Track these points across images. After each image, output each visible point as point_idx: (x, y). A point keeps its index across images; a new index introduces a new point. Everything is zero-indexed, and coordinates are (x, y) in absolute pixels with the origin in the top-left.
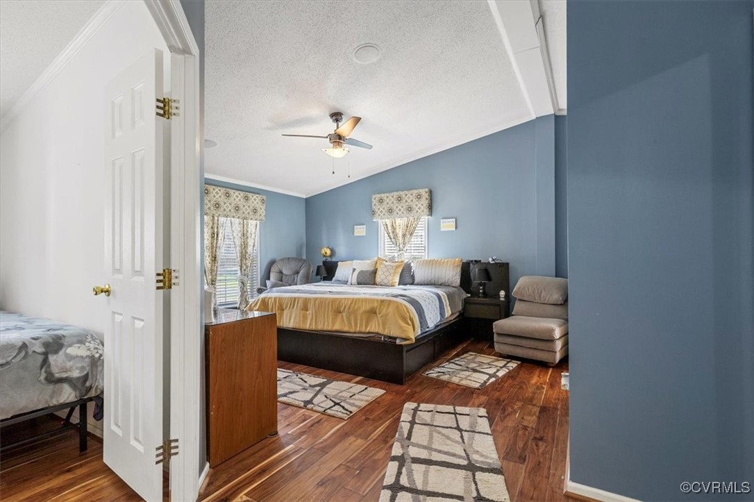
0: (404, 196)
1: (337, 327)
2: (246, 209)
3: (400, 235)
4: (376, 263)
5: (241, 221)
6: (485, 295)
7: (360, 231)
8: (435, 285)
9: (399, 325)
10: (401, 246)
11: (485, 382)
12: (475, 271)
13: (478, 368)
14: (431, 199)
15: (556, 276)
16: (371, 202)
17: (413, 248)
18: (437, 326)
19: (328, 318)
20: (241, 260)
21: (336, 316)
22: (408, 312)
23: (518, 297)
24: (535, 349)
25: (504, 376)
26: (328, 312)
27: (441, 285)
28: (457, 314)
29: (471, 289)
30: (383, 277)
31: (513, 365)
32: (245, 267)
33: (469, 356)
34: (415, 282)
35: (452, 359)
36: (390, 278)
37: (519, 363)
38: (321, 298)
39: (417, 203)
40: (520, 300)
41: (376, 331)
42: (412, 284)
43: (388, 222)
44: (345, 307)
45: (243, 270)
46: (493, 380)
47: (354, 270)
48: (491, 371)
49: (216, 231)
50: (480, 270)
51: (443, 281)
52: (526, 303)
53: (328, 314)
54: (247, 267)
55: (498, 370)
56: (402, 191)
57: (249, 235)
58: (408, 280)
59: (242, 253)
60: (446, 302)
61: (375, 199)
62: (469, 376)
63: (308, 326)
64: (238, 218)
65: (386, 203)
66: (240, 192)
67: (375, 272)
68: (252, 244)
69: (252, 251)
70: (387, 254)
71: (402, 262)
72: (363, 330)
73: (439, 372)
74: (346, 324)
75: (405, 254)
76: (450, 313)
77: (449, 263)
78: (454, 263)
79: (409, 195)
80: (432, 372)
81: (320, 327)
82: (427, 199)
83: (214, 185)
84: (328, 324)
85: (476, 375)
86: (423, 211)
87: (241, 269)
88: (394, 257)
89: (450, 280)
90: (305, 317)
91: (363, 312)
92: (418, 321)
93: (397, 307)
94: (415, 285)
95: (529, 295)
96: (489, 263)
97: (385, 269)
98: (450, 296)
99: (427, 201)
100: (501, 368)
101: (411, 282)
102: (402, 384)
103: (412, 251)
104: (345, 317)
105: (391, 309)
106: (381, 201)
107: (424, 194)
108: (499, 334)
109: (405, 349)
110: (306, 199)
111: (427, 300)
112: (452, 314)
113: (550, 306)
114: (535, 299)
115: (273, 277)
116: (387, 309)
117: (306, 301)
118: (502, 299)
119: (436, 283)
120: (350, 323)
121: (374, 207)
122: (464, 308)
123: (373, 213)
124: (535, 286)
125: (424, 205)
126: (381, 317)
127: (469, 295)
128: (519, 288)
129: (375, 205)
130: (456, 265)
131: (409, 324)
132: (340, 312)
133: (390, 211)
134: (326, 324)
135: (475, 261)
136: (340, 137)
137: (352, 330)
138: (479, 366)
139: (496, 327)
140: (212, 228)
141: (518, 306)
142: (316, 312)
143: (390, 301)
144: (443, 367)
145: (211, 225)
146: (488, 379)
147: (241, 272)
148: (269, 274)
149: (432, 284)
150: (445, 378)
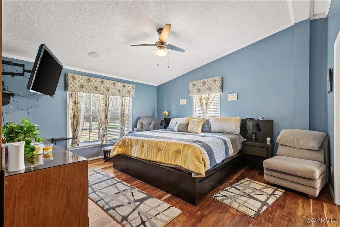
0: (206, 82)
1: (158, 159)
2: (124, 91)
3: (204, 104)
4: (189, 120)
5: (122, 97)
6: (257, 140)
7: (183, 102)
8: (223, 133)
9: (195, 163)
10: (205, 110)
11: (259, 211)
12: (250, 125)
13: (252, 194)
14: (222, 83)
15: (310, 129)
16: (189, 86)
17: (212, 111)
18: (224, 161)
19: (153, 153)
20: (121, 117)
21: (158, 152)
22: (201, 154)
23: (280, 143)
24: (298, 183)
25: (273, 204)
26: (154, 149)
27: (227, 133)
28: (238, 151)
29: (247, 136)
30: (192, 128)
31: (279, 193)
32: (123, 121)
33: (246, 181)
34: (212, 131)
35: (234, 183)
36: (196, 128)
37: (284, 191)
38: (151, 141)
39: (214, 85)
40: (282, 145)
41: (180, 165)
42: (210, 132)
43: (198, 96)
44: (163, 147)
45: (122, 122)
46: (265, 208)
47: (177, 123)
48: (263, 198)
49: (107, 102)
50: (253, 124)
51: (229, 131)
52: (287, 147)
53: (154, 151)
54: (124, 121)
55: (268, 198)
56: (205, 79)
57: (126, 105)
58: (207, 129)
59: (121, 114)
60: (230, 145)
61: (190, 84)
62: (246, 202)
63: (143, 157)
64: (120, 96)
65: (196, 86)
66: (121, 83)
67: (187, 125)
68: (127, 109)
69: (127, 113)
70: (197, 114)
71: (204, 119)
72: (173, 163)
73: (224, 196)
74: (163, 158)
75: (207, 114)
76: (233, 152)
77: (233, 120)
78: (236, 120)
79: (209, 81)
80: (218, 195)
81: (149, 158)
82: (220, 82)
83: (107, 79)
84: (153, 157)
85: (251, 201)
86: (217, 89)
87: (121, 122)
88: (200, 116)
89: (233, 130)
90: (142, 151)
91: (173, 152)
92: (209, 160)
93: (194, 150)
94: (211, 132)
95: (290, 142)
96: (259, 120)
97: (193, 123)
98: (233, 141)
99: (220, 84)
100: (270, 195)
101: (209, 131)
102: (195, 205)
103: (211, 113)
104: (163, 154)
105: (190, 151)
106: (194, 85)
107: (218, 79)
108: (268, 169)
109: (197, 181)
110: (157, 87)
111: (216, 145)
112: (234, 152)
113: (307, 151)
114: (294, 145)
115: (139, 126)
116: (188, 150)
117: (143, 142)
118: (268, 144)
119: (224, 132)
120: (165, 158)
121: (190, 89)
122: (242, 148)
123: (190, 92)
124: (294, 136)
125: (218, 86)
126: (184, 156)
127: (246, 139)
128: (282, 137)
129: (191, 87)
130: (237, 121)
131: (201, 163)
132: (160, 150)
133: (199, 90)
134: (152, 157)
135: (250, 119)
136: (162, 43)
137: (167, 162)
138: (253, 192)
139: (265, 164)
140: (105, 101)
141: (280, 149)
142: (147, 149)
143: (190, 145)
144: (227, 190)
145: (105, 99)
146: (261, 208)
147: (121, 123)
148: (137, 124)
149: (221, 133)
150: (227, 202)
